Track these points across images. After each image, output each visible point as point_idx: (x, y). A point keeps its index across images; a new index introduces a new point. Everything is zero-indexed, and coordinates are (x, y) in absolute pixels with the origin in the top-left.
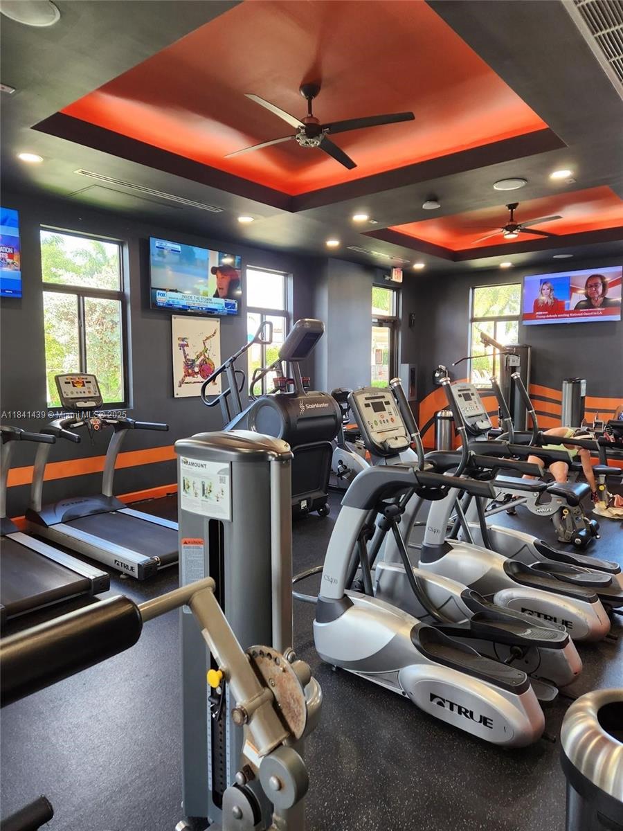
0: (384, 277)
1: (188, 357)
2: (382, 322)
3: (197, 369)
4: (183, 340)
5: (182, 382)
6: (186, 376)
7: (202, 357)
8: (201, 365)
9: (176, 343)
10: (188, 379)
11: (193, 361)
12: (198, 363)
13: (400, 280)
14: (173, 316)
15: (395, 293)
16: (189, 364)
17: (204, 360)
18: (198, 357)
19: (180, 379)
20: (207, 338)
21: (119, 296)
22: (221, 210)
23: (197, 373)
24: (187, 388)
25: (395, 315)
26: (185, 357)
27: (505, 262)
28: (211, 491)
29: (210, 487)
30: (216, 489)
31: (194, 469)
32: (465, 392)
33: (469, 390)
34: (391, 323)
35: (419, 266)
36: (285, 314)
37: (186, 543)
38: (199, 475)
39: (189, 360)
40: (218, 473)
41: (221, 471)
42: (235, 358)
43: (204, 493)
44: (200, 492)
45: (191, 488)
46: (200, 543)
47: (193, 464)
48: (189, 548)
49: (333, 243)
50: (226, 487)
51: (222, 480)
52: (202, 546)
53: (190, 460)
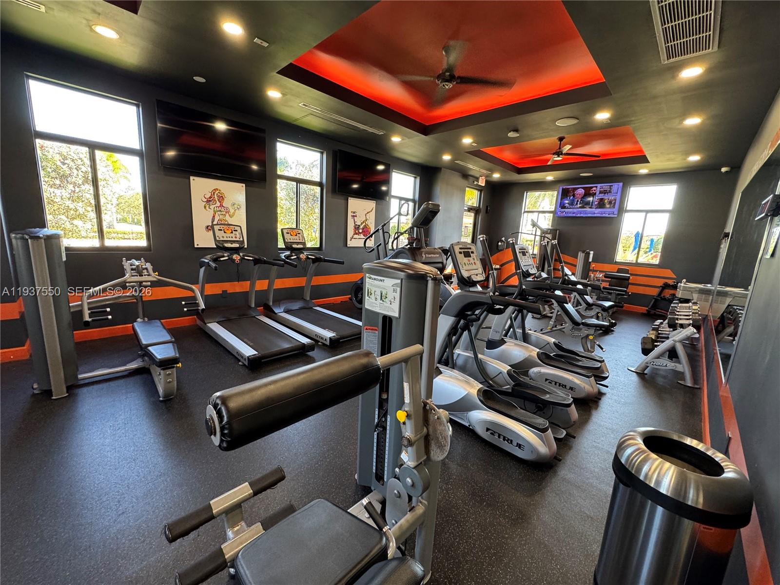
0: (474, 182)
1: (356, 223)
2: (470, 209)
3: (361, 231)
4: (354, 213)
5: (352, 238)
6: (354, 234)
7: (364, 224)
8: (363, 229)
9: (350, 214)
10: (356, 236)
11: (359, 226)
12: (361, 227)
13: (483, 185)
14: (349, 198)
15: (479, 193)
16: (357, 228)
17: (365, 226)
18: (362, 224)
19: (351, 236)
20: (368, 213)
21: (320, 184)
22: (382, 133)
23: (360, 233)
24: (356, 242)
25: (478, 206)
26: (355, 223)
27: (550, 177)
28: (386, 297)
29: (386, 294)
30: (391, 295)
31: (376, 282)
32: (523, 251)
33: (525, 249)
34: (476, 211)
35: (496, 176)
36: (414, 201)
37: (367, 329)
38: (379, 287)
39: (356, 225)
40: (392, 286)
41: (395, 284)
42: (385, 224)
43: (381, 299)
44: (379, 298)
45: (373, 294)
46: (376, 330)
47: (375, 279)
48: (369, 332)
49: (447, 157)
50: (398, 295)
51: (394, 291)
52: (377, 332)
53: (372, 276)
